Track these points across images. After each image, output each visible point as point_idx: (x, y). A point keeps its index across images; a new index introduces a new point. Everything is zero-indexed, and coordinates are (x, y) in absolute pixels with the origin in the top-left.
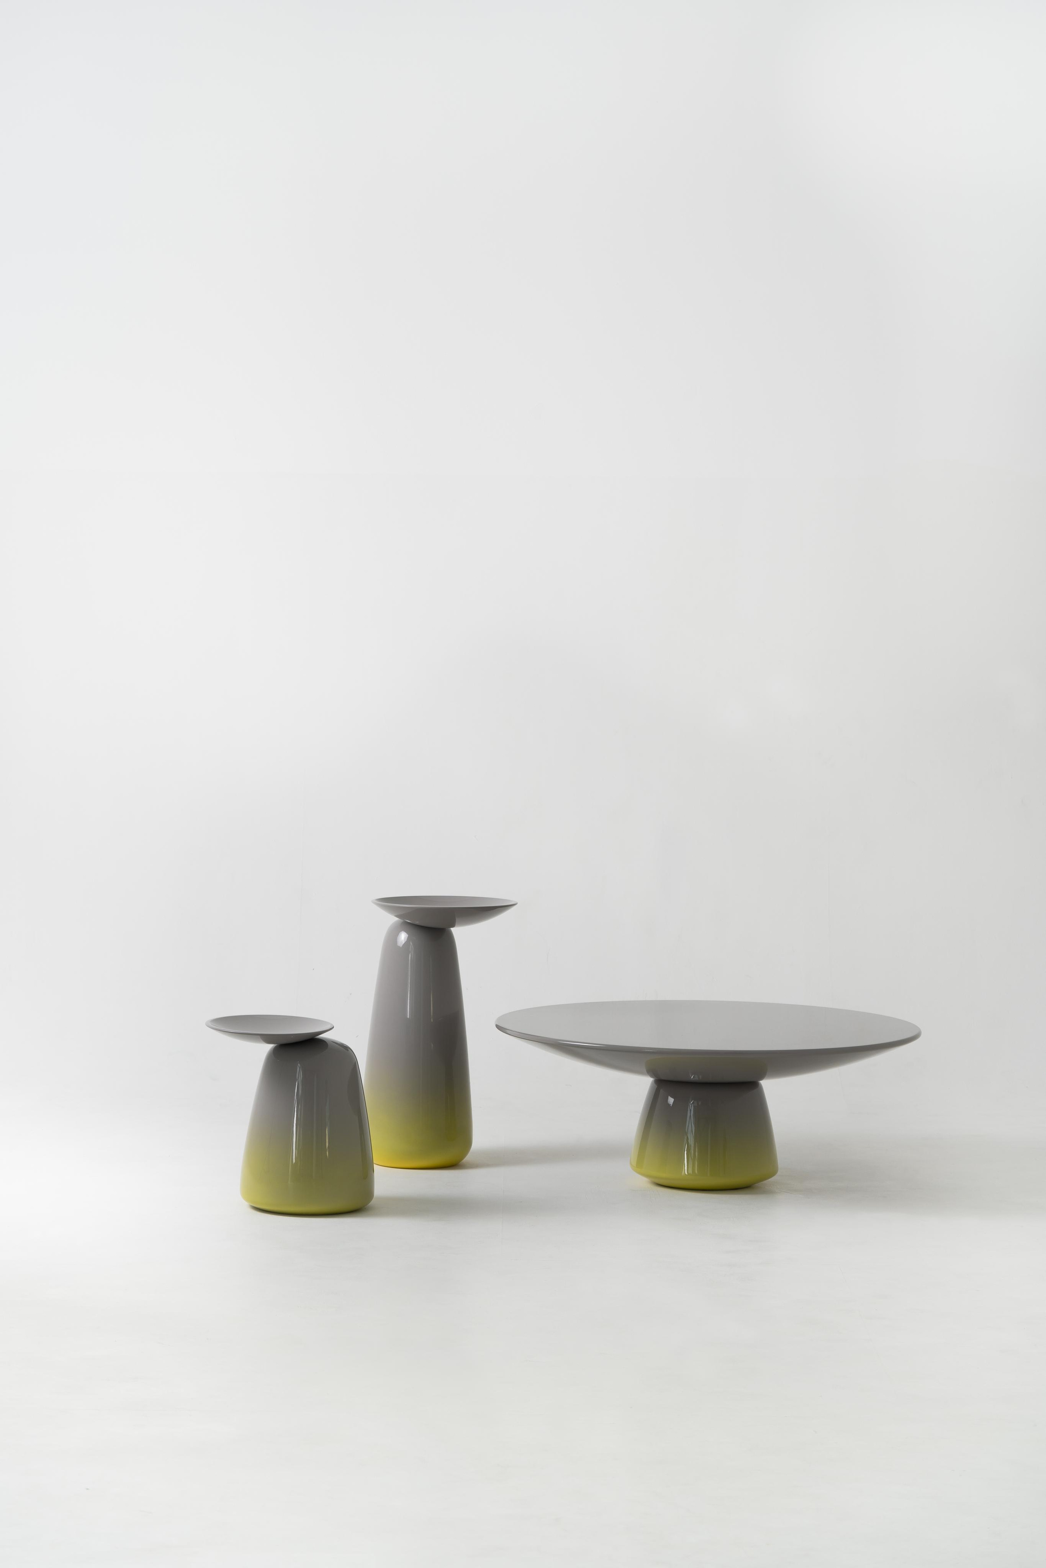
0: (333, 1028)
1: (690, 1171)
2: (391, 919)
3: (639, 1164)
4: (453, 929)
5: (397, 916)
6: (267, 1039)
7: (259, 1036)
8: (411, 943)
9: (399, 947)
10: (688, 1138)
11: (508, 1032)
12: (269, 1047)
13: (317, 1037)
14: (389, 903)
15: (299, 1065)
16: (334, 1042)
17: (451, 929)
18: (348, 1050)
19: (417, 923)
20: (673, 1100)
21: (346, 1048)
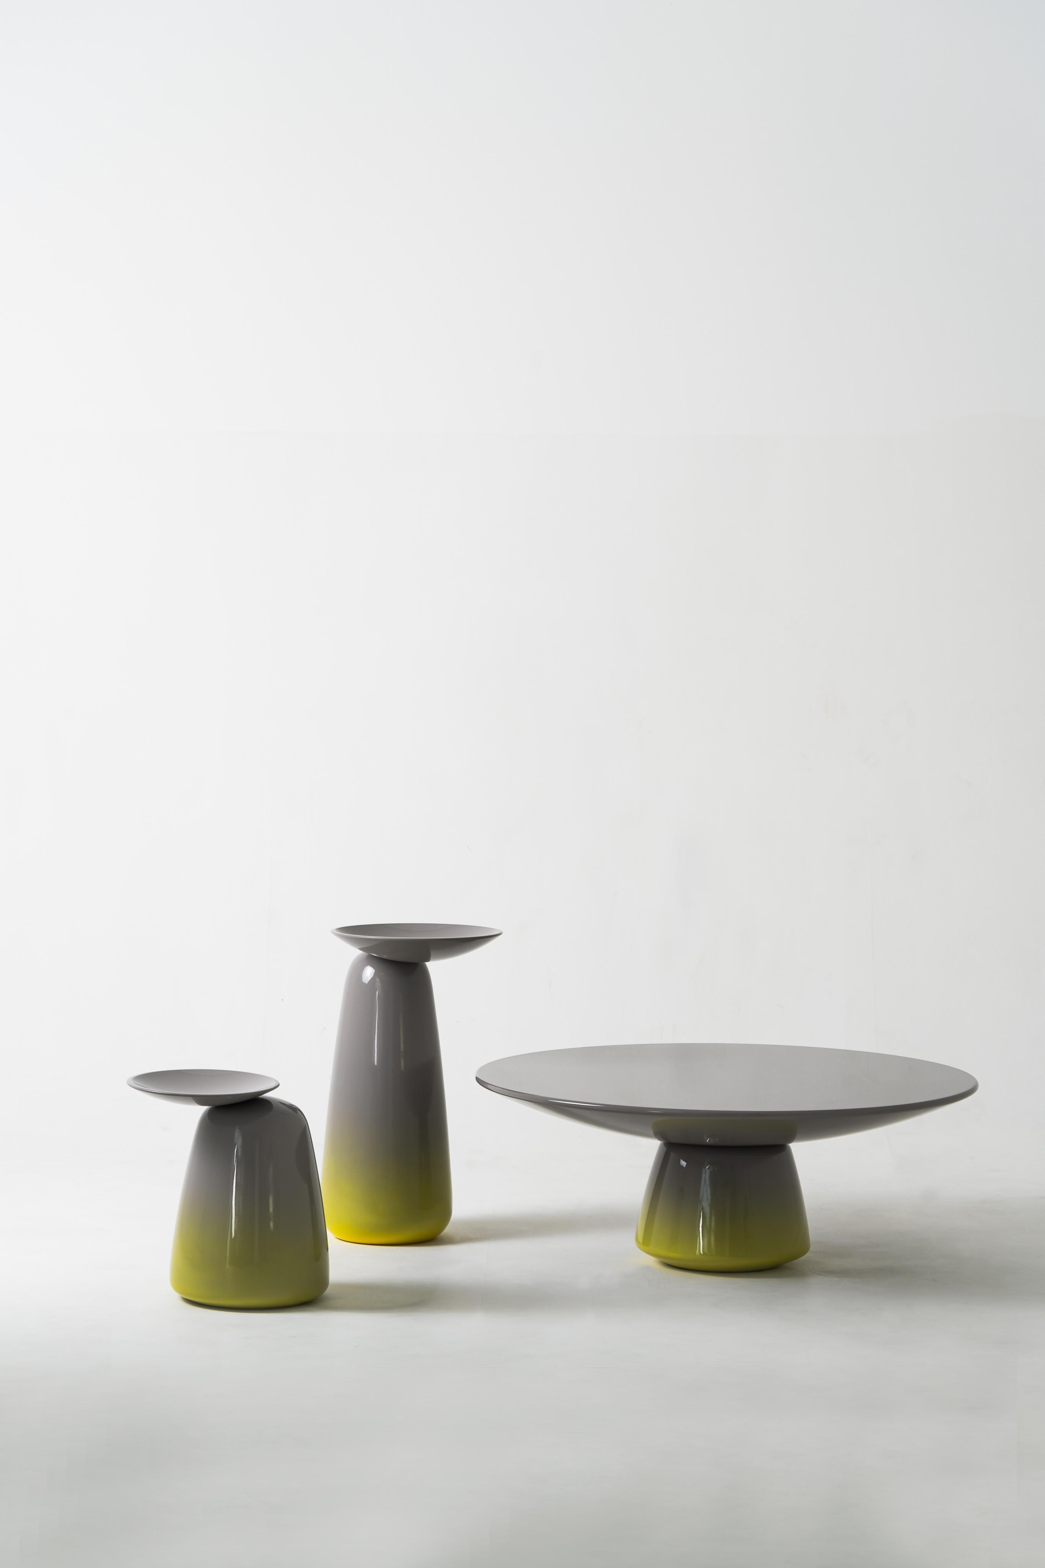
0: (279, 1085)
1: (706, 1251)
2: (354, 953)
3: (646, 1241)
4: (428, 964)
5: (361, 949)
6: (200, 1100)
7: (191, 1098)
8: (378, 980)
9: (365, 983)
10: (703, 1208)
11: (490, 1087)
12: (202, 1110)
13: (260, 1097)
14: (352, 932)
15: (237, 1130)
16: (280, 1102)
17: (426, 963)
18: (296, 1112)
19: (385, 957)
20: (686, 1163)
21: (295, 1110)
